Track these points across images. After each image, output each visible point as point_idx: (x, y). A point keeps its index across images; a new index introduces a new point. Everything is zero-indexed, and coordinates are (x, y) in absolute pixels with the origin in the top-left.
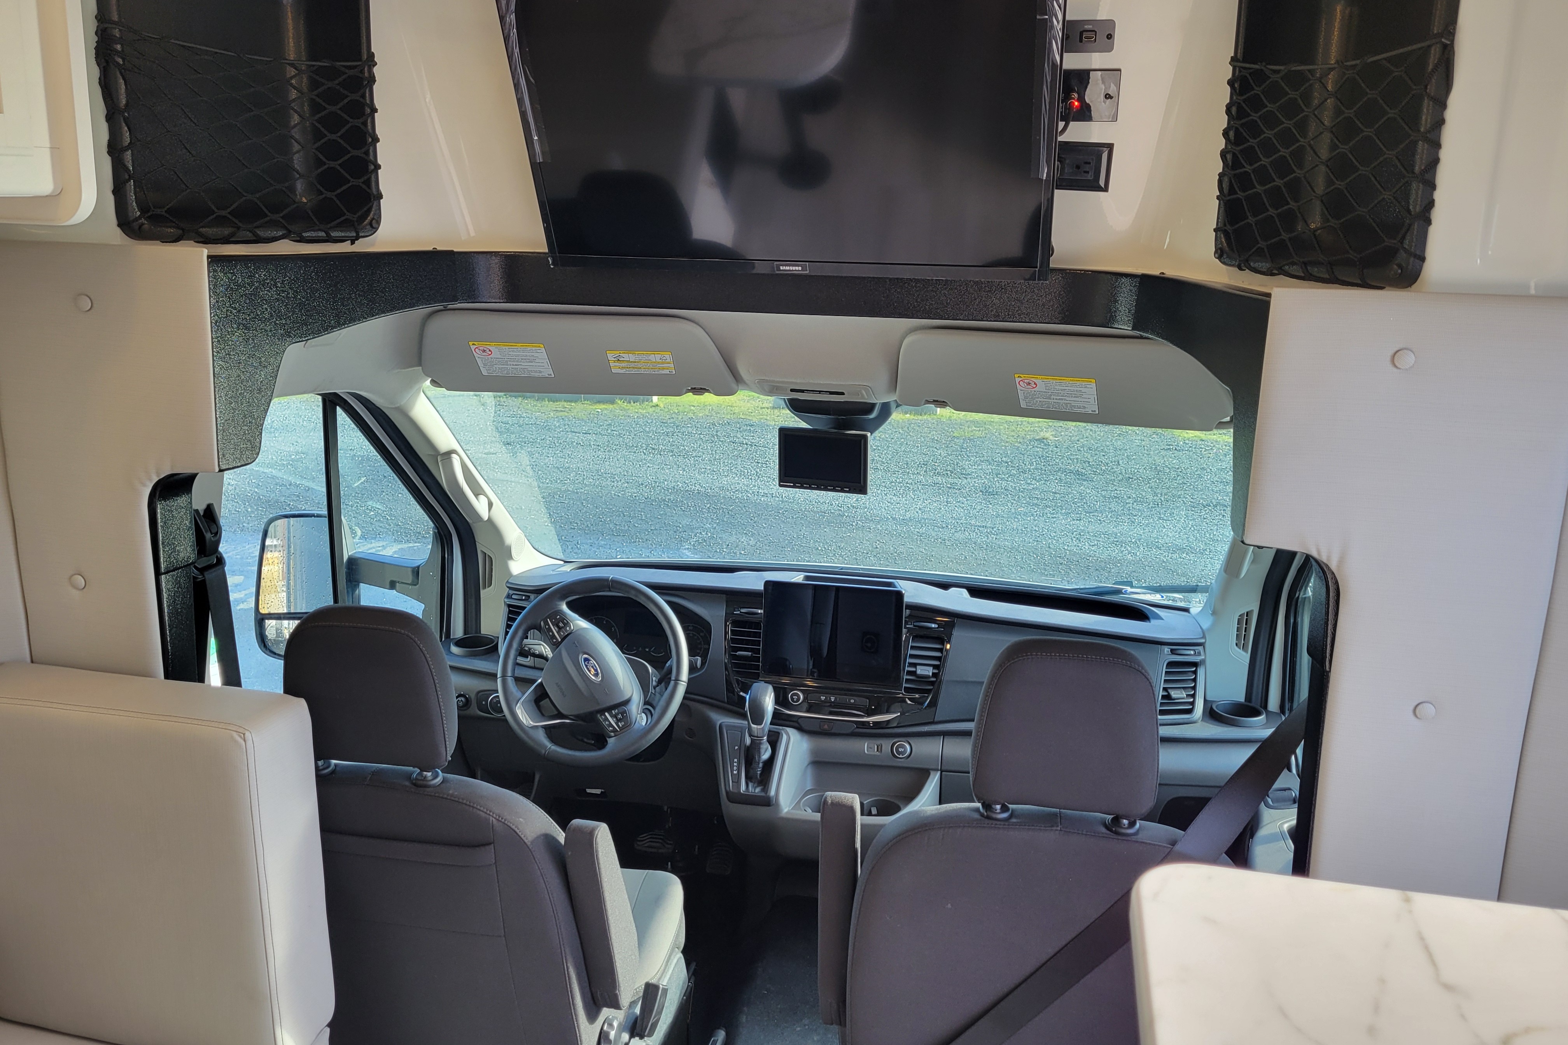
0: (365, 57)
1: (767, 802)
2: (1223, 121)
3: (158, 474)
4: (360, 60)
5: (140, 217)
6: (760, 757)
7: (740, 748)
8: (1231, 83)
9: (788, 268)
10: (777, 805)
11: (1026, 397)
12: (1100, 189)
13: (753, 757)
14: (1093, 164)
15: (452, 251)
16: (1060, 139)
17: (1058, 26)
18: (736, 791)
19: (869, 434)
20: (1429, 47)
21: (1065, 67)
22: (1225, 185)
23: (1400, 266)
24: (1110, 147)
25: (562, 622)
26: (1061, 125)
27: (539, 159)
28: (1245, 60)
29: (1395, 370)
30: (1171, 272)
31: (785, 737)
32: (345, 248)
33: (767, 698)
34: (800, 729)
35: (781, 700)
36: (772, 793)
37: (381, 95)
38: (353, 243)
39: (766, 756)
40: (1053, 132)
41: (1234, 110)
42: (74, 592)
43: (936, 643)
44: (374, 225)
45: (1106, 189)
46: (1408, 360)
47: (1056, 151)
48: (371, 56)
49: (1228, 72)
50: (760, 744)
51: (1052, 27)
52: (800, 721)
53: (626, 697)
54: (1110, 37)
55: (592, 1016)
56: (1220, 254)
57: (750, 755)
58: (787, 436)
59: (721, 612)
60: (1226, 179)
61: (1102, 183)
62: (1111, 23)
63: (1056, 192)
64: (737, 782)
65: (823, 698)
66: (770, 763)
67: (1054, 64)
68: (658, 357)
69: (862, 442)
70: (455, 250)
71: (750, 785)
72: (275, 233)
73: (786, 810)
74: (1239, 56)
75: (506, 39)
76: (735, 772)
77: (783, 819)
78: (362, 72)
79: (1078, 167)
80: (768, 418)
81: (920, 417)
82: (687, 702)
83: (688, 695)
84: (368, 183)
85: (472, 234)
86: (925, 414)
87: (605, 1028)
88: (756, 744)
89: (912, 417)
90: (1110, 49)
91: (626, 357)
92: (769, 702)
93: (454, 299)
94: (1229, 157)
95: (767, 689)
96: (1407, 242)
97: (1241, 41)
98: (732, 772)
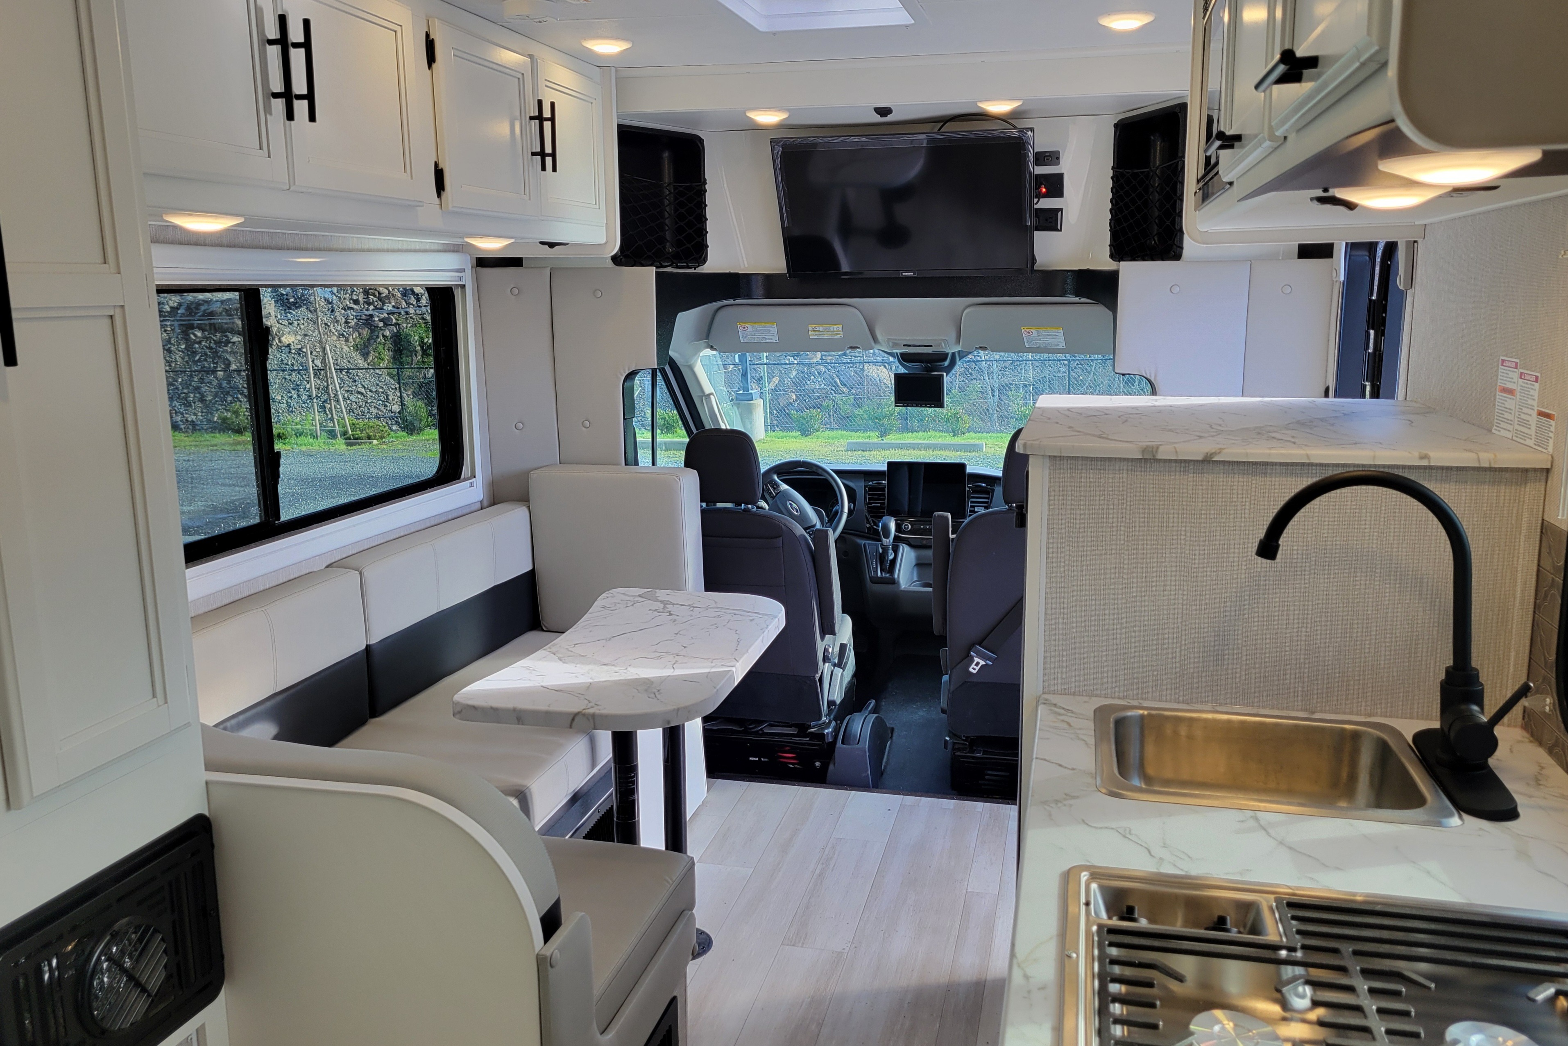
0: (703, 180)
1: (893, 582)
2: (1110, 196)
3: (629, 370)
4: (700, 182)
5: (620, 256)
6: (888, 557)
7: (876, 554)
8: (1112, 178)
9: (906, 274)
10: (898, 583)
11: (1028, 341)
12: (1057, 230)
13: (884, 558)
14: (1054, 219)
15: (738, 274)
16: (1035, 207)
17: (1031, 155)
18: (875, 576)
19: (945, 374)
20: (1178, 162)
21: (1035, 173)
22: (1112, 225)
23: (1174, 252)
24: (1061, 210)
25: (775, 486)
26: (1036, 200)
27: (786, 225)
28: (1118, 168)
29: (1171, 294)
30: (1092, 267)
31: (901, 547)
32: (692, 271)
33: (892, 524)
34: (911, 546)
35: (898, 528)
36: (896, 576)
37: (709, 198)
38: (695, 269)
39: (891, 557)
40: (1031, 204)
41: (1114, 190)
42: (584, 429)
43: (985, 494)
44: (705, 261)
45: (1061, 230)
46: (1176, 290)
47: (1033, 213)
48: (705, 180)
49: (1111, 173)
50: (888, 550)
51: (1028, 156)
52: (909, 540)
53: (814, 523)
54: (1058, 158)
55: (822, 638)
56: (1112, 256)
57: (882, 558)
58: (898, 377)
59: (862, 484)
60: (1113, 222)
61: (1059, 227)
62: (1058, 152)
63: (1035, 232)
64: (876, 572)
65: (922, 527)
66: (894, 561)
67: (1030, 173)
68: (835, 327)
69: (940, 379)
70: (740, 272)
71: (883, 573)
72: (667, 264)
73: (903, 587)
74: (1115, 166)
75: (775, 170)
76: (874, 566)
77: (902, 591)
78: (702, 187)
79: (1046, 220)
80: (844, 458)
81: (969, 454)
82: (843, 535)
83: (844, 531)
84: (703, 240)
85: (746, 266)
86: (973, 451)
87: (827, 647)
88: (885, 549)
89: (963, 454)
90: (1058, 164)
91: (818, 328)
92: (892, 526)
93: (738, 296)
94: (1113, 211)
95: (891, 519)
96: (1175, 242)
97: (1116, 160)
98: (872, 566)
